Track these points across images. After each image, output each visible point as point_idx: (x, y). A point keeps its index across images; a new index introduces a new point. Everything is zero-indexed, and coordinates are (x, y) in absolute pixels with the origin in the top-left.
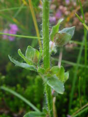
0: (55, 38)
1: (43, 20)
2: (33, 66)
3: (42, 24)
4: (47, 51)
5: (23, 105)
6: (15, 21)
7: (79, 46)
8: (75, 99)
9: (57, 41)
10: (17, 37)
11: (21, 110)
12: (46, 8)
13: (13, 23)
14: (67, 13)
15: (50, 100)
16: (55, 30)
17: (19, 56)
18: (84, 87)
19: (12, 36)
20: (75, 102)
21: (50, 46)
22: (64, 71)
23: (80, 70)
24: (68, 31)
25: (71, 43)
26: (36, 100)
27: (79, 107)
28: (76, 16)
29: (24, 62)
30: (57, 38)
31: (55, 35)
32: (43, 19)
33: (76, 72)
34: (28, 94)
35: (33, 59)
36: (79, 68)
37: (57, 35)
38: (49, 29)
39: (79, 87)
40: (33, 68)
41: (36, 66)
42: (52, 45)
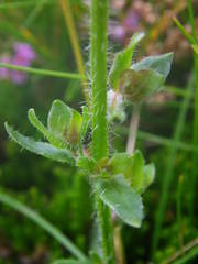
0: (121, 83)
1: (93, 36)
2: (65, 150)
3: (90, 46)
4: (103, 114)
5: (44, 238)
6: (27, 34)
7: (179, 98)
8: (167, 224)
9: (128, 91)
10: (31, 74)
11: (39, 249)
12: (101, 4)
13: (22, 40)
14: (151, 18)
15: (107, 233)
16: (122, 62)
17: (32, 126)
18: (190, 197)
19: (21, 72)
20: (166, 232)
21: (109, 102)
22: (144, 161)
23: (181, 157)
24: (155, 65)
25: (162, 91)
26: (75, 225)
27: (178, 247)
28: (175, 25)
29: (45, 140)
30: (127, 84)
31: (122, 76)
32: (91, 34)
33: (171, 161)
34: (58, 212)
35: (65, 134)
36: (179, 151)
37: (126, 75)
38: (107, 59)
39: (178, 195)
40: (65, 155)
41: (74, 150)
42: (114, 99)
